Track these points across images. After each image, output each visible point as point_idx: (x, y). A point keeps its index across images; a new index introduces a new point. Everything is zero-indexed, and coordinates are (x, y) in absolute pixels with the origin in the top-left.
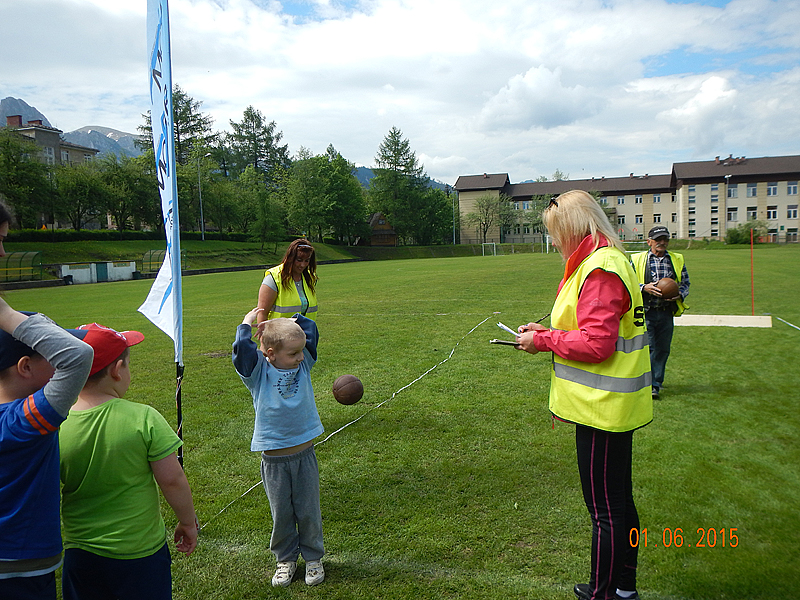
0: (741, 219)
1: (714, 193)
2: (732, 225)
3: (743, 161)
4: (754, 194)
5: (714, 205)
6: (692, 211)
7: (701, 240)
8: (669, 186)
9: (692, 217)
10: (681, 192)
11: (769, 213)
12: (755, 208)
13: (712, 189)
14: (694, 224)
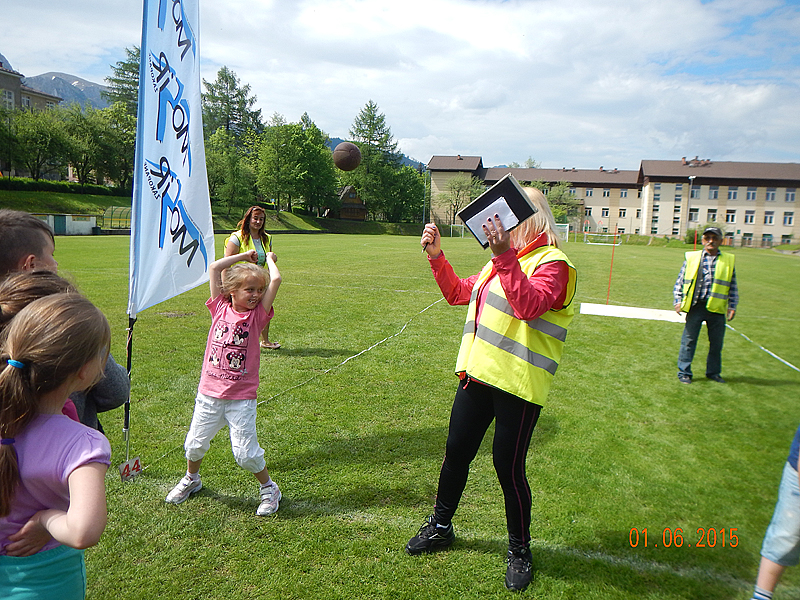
0: (702, 221)
1: (678, 193)
2: (693, 226)
3: (707, 164)
4: (715, 197)
5: (677, 204)
6: (656, 209)
7: (662, 237)
8: (636, 182)
9: (656, 214)
10: (647, 190)
11: (728, 216)
12: (715, 211)
13: (677, 189)
14: (657, 221)
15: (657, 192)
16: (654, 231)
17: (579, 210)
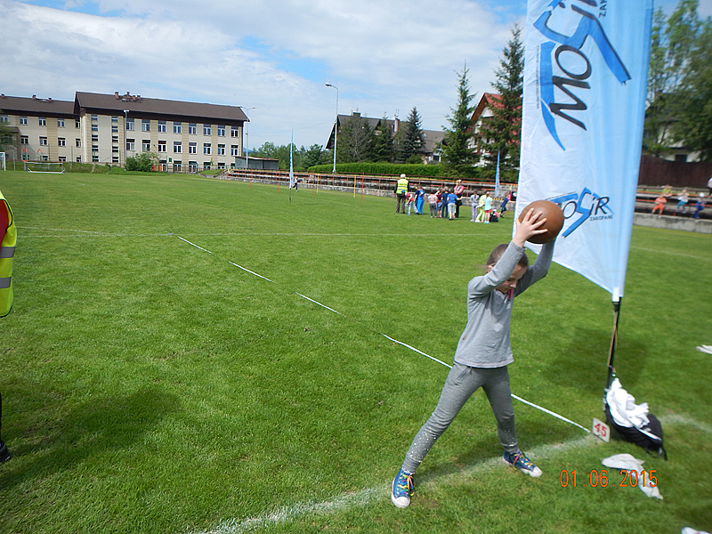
0: (138, 150)
1: (115, 124)
2: (130, 154)
3: (138, 100)
4: (148, 129)
5: (115, 135)
6: (95, 138)
7: (104, 165)
8: (72, 113)
9: (95, 144)
10: (84, 120)
11: (160, 147)
12: (149, 141)
13: (113, 121)
14: (97, 150)
15: (94, 123)
17: (14, 138)
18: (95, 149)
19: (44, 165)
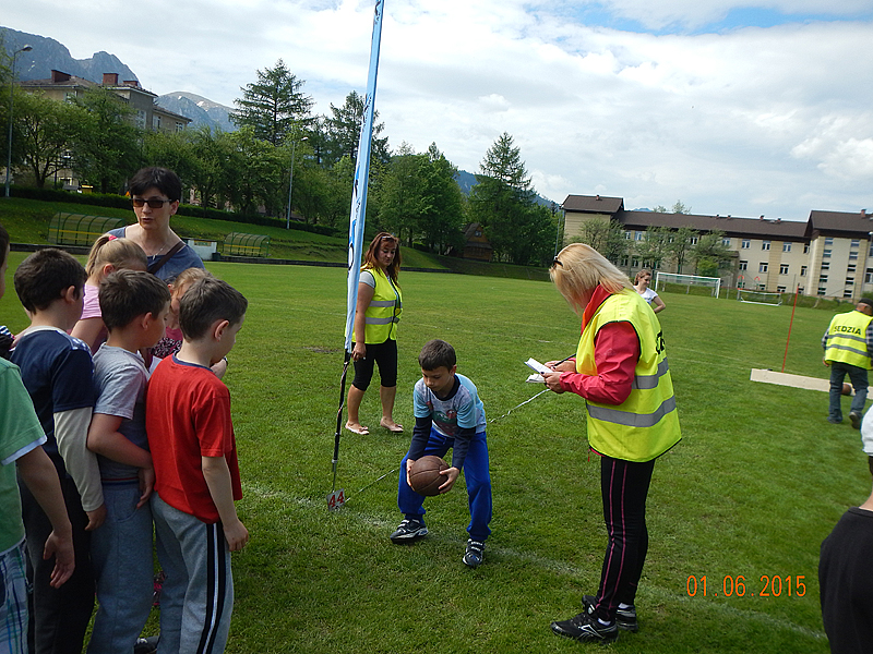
1: (854, 250)
2: (869, 288)
5: (852, 263)
6: (825, 266)
7: (831, 299)
8: (802, 235)
9: (825, 273)
10: (816, 244)
13: (852, 245)
14: (825, 281)
15: (828, 248)
16: (821, 291)
17: (733, 264)
18: (823, 279)
19: (759, 295)
